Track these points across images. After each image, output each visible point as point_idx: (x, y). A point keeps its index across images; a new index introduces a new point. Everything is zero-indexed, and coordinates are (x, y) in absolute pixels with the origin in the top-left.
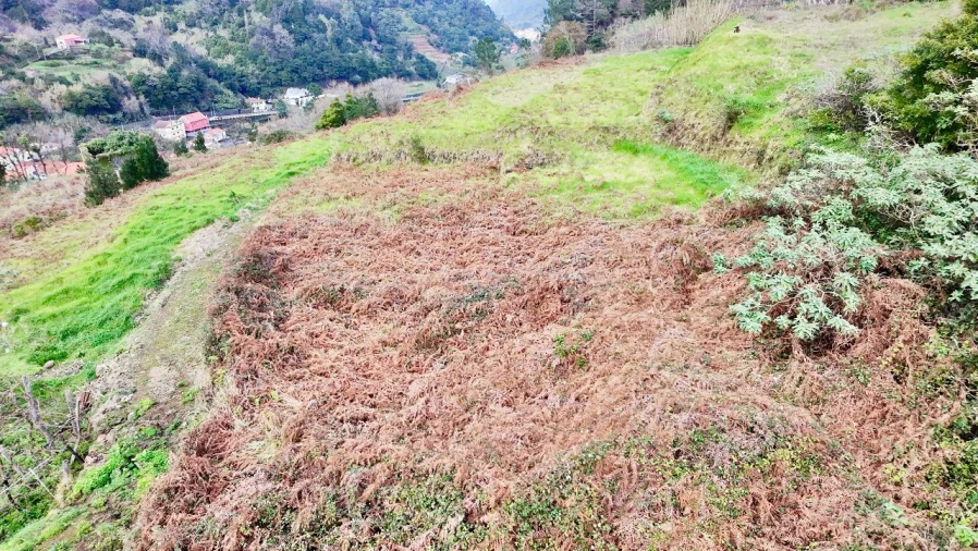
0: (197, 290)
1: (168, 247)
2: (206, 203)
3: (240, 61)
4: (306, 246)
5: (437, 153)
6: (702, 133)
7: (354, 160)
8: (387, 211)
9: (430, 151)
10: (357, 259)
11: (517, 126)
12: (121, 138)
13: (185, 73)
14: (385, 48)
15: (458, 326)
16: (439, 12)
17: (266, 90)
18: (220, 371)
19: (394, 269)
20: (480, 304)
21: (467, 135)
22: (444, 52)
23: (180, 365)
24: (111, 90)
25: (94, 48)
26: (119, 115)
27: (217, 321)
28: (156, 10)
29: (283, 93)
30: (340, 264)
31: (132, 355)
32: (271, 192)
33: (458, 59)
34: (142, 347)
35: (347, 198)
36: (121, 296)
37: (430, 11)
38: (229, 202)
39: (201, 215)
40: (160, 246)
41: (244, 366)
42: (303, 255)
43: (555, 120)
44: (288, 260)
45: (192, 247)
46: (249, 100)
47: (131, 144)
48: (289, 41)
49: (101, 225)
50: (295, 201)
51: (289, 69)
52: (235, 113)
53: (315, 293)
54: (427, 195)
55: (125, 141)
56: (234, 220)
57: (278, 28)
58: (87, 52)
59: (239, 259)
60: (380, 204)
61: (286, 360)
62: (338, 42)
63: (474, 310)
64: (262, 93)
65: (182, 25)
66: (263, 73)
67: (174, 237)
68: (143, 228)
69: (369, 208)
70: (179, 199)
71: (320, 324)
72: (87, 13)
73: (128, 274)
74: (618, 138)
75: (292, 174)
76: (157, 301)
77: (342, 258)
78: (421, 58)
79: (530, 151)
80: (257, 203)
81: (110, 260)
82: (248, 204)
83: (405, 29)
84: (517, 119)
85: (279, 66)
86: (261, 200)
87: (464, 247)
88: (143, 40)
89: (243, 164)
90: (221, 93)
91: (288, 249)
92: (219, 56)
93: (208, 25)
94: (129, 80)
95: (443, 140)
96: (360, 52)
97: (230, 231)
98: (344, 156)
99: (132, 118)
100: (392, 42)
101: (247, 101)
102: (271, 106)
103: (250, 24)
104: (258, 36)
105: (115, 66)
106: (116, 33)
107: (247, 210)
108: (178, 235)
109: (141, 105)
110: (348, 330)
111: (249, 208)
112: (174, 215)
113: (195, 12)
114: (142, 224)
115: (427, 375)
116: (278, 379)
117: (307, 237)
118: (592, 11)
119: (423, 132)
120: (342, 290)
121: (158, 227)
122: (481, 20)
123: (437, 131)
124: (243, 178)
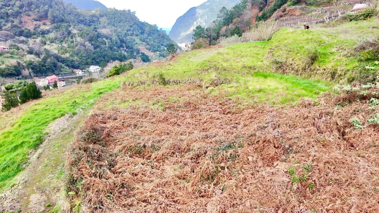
0: (57, 149)
1: (41, 127)
2: (60, 107)
3: (71, 56)
4: (117, 124)
5: (171, 81)
6: (297, 67)
7: (132, 85)
8: (155, 105)
9: (168, 80)
10: (147, 129)
11: (209, 67)
12: (20, 83)
13: (49, 60)
14: (129, 50)
15: (222, 165)
16: (150, 37)
17: (81, 67)
18: (77, 202)
19: (168, 134)
20: (231, 151)
21: (185, 72)
22: (152, 52)
23: (48, 192)
24: (18, 67)
25: (11, 51)
26: (21, 77)
27: (75, 169)
28: (38, 37)
29: (89, 67)
30: (138, 132)
31: (20, 187)
32: (92, 101)
33: (157, 54)
34: (26, 182)
35: (133, 100)
36: (16, 153)
37: (146, 37)
38: (71, 106)
39: (58, 112)
40: (37, 127)
41: (94, 199)
42: (117, 128)
43: (225, 65)
44: (110, 131)
45: (54, 127)
46: (75, 70)
47: (25, 85)
48: (92, 48)
49: (9, 119)
50: (107, 103)
51: (91, 58)
52: (69, 75)
53: (130, 149)
54: (174, 98)
55: (22, 84)
56: (74, 114)
57: (87, 43)
58: (8, 52)
59: (84, 131)
60: (151, 102)
61: (120, 193)
62: (111, 48)
63: (229, 155)
64: (80, 68)
65: (48, 42)
66: (81, 60)
67: (45, 123)
68: (29, 119)
69: (146, 105)
70: (47, 106)
71: (137, 167)
72: (9, 38)
73: (20, 142)
74: (256, 71)
75: (101, 93)
76: (35, 155)
77: (138, 129)
78: (143, 54)
79: (216, 78)
80: (85, 106)
81: (11, 135)
82: (81, 107)
83: (137, 44)
84: (208, 65)
85: (87, 57)
86: (87, 105)
87: (202, 121)
88: (32, 48)
89: (77, 90)
90: (64, 68)
91: (108, 125)
92: (63, 54)
93: (59, 42)
94: (25, 63)
95: (174, 75)
96: (120, 52)
97: (73, 119)
98: (127, 83)
99: (26, 78)
100: (132, 48)
101: (74, 71)
102: (84, 72)
103: (76, 42)
104: (79, 46)
105: (19, 58)
106: (20, 45)
107: (81, 109)
108: (47, 122)
109: (30, 73)
110: (154, 170)
111: (82, 108)
112: (45, 113)
113: (53, 37)
114: (29, 117)
115: (214, 199)
116: (117, 207)
117: (117, 119)
118: (211, 34)
119: (164, 72)
120: (144, 146)
121: (36, 119)
122: (165, 40)
123: (171, 71)
124: (78, 96)
